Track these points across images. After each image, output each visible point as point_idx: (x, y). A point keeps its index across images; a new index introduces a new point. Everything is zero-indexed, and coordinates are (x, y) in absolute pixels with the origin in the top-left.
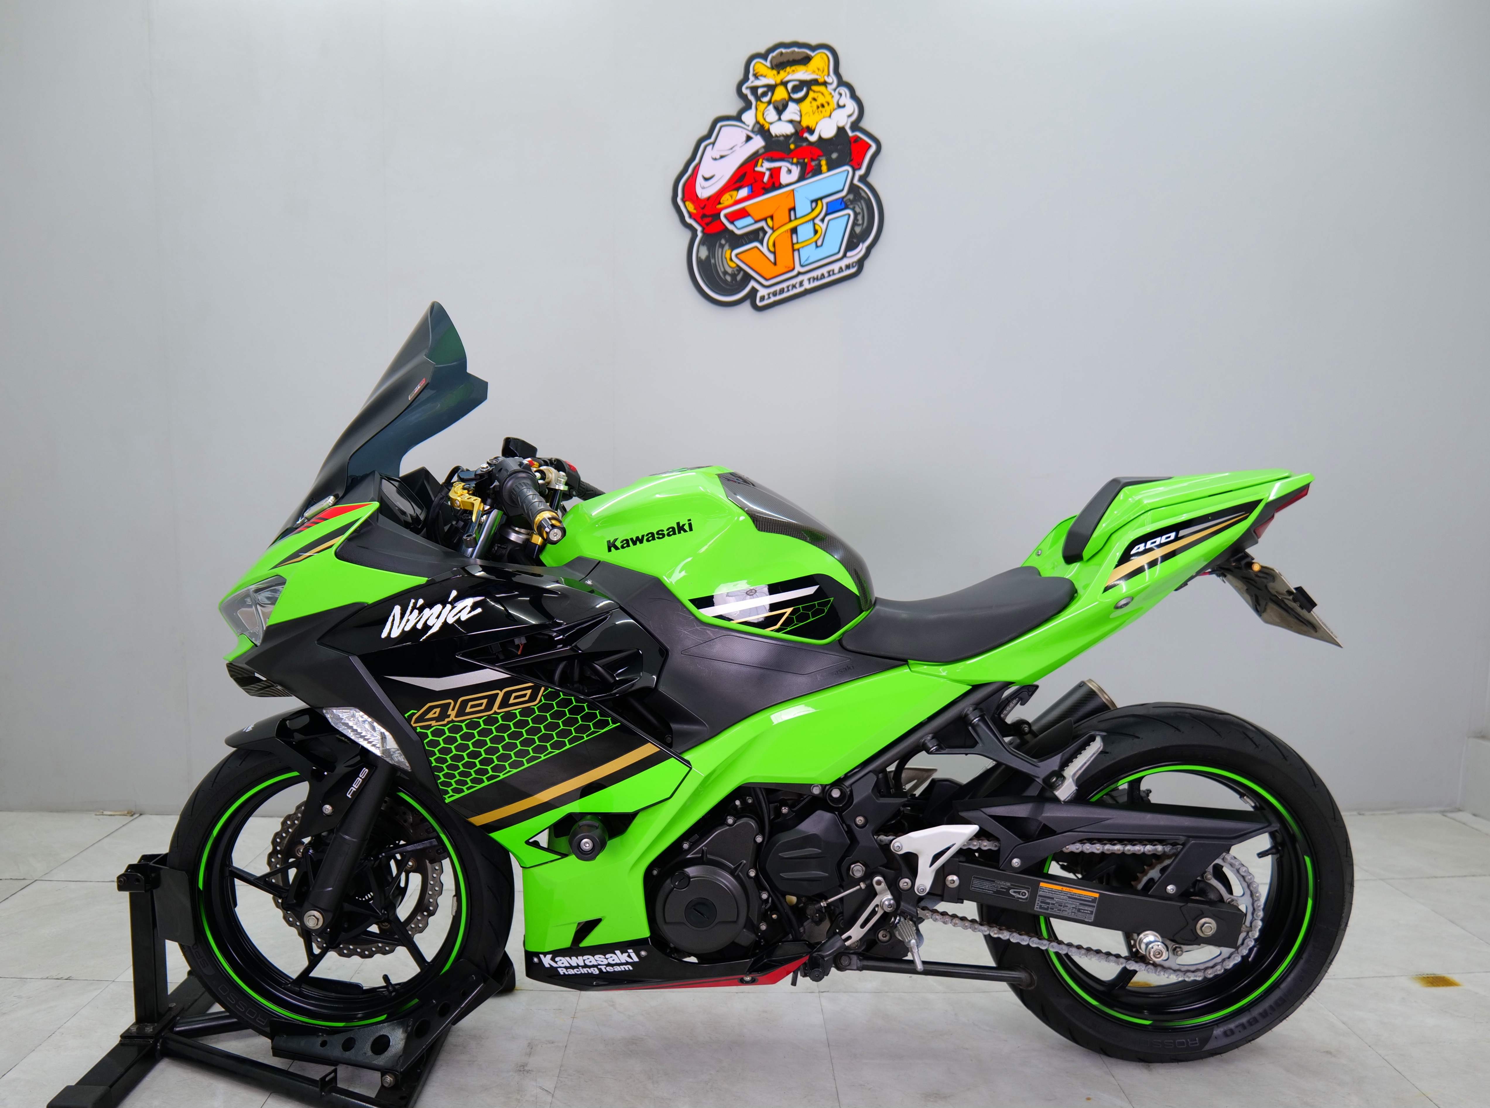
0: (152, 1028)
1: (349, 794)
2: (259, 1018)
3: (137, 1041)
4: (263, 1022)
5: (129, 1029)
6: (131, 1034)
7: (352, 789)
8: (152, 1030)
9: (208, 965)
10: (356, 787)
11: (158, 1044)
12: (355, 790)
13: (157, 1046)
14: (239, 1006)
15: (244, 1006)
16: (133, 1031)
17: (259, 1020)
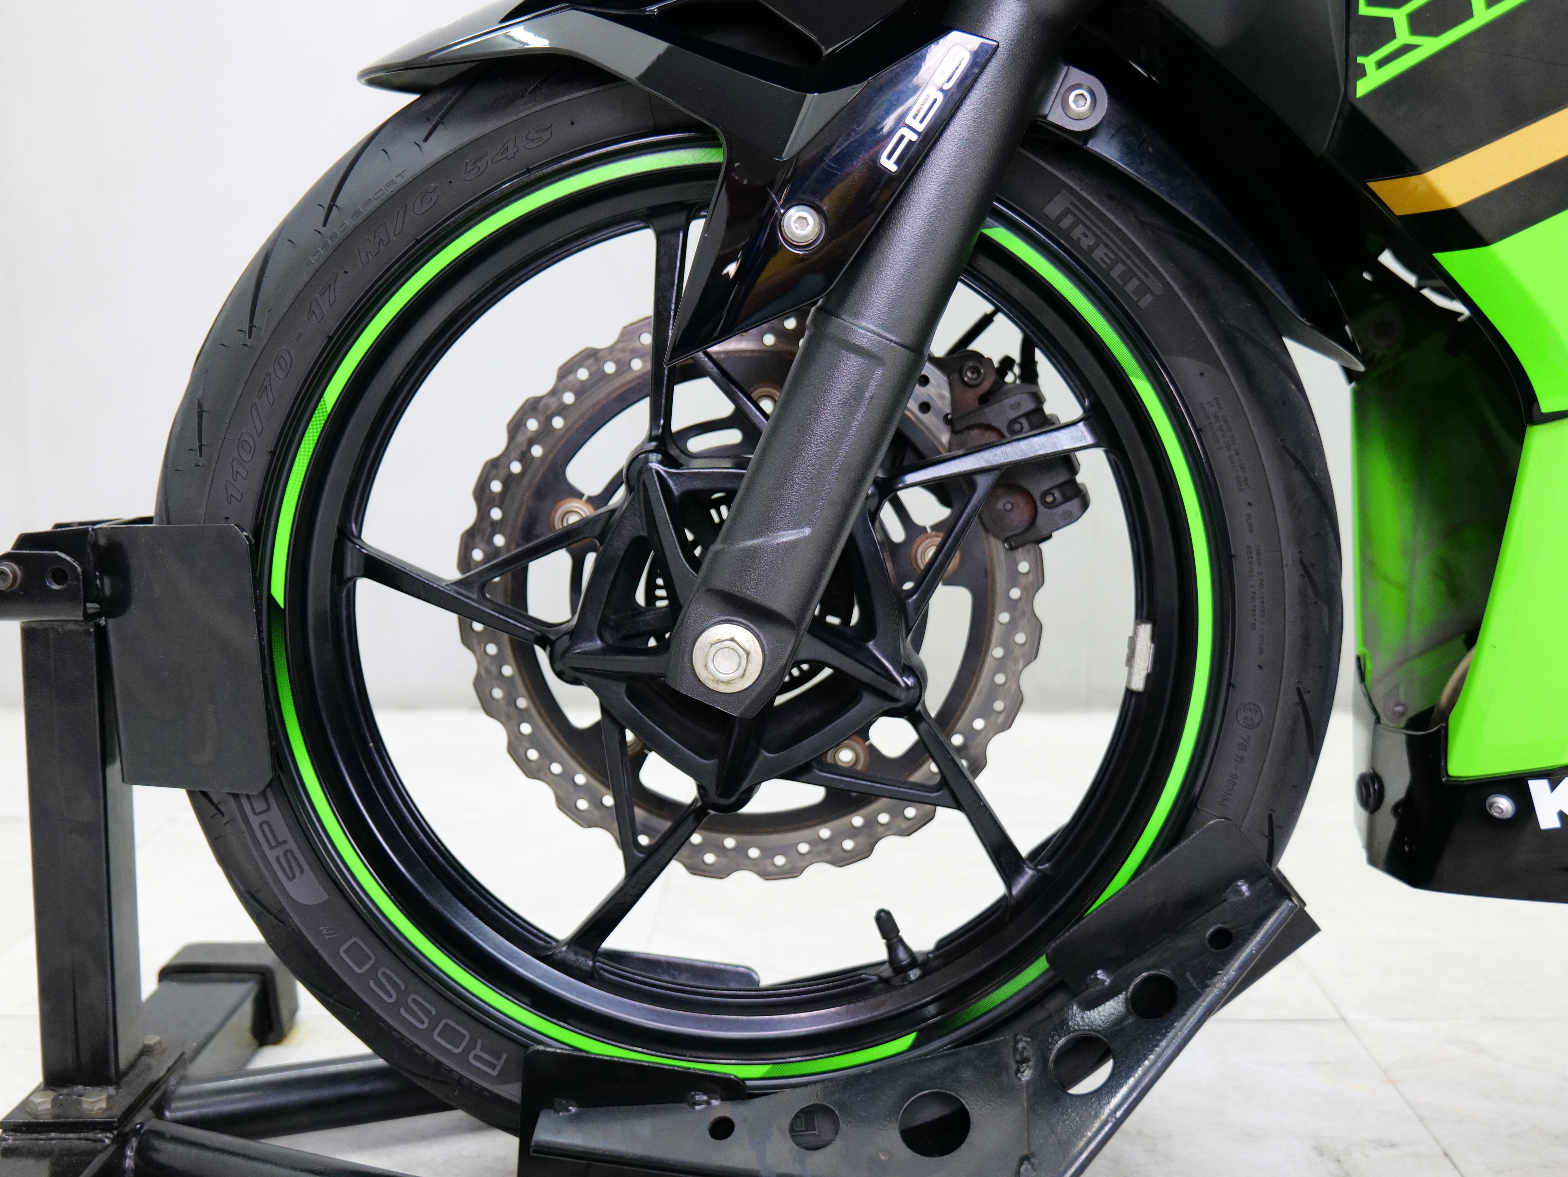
0: (104, 1096)
1: (889, 157)
2: (478, 1051)
3: (54, 1140)
4: (493, 1067)
5: (26, 1102)
6: (36, 1116)
7: (902, 137)
8: (104, 1105)
9: (302, 872)
10: (921, 128)
11: (129, 1153)
12: (914, 137)
13: (123, 1156)
14: (409, 1010)
15: (427, 1012)
16: (39, 1108)
17: (477, 1057)
